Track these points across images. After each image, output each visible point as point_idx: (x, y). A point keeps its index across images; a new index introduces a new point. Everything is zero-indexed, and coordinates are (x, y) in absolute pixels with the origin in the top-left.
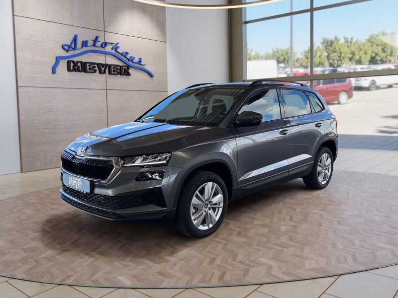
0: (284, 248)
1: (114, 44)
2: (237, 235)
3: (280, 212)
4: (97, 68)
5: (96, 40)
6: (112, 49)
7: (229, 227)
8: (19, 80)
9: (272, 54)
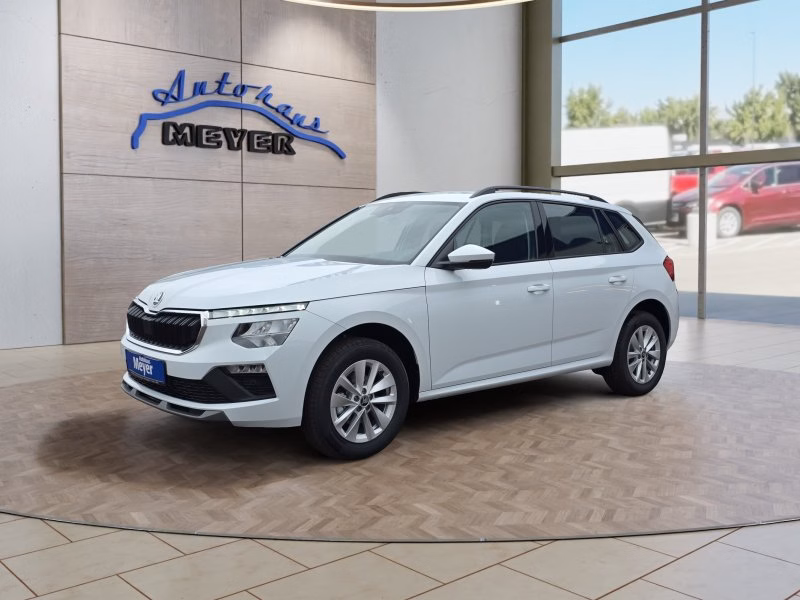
0: (477, 490)
1: (260, 90)
2: (402, 465)
3: (522, 432)
4: (223, 138)
5: (223, 81)
6: (257, 98)
7: (398, 451)
8: (65, 160)
9: (658, 111)
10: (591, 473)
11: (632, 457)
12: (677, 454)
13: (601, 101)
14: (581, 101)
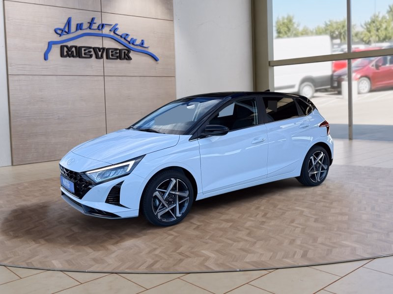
0: (235, 242)
1: (112, 26)
2: (194, 229)
3: (257, 208)
4: (93, 53)
5: (92, 22)
6: (110, 31)
8: (9, 68)
9: (325, 28)
10: (294, 230)
11: (316, 221)
12: (340, 218)
13: (294, 23)
14: (284, 23)
